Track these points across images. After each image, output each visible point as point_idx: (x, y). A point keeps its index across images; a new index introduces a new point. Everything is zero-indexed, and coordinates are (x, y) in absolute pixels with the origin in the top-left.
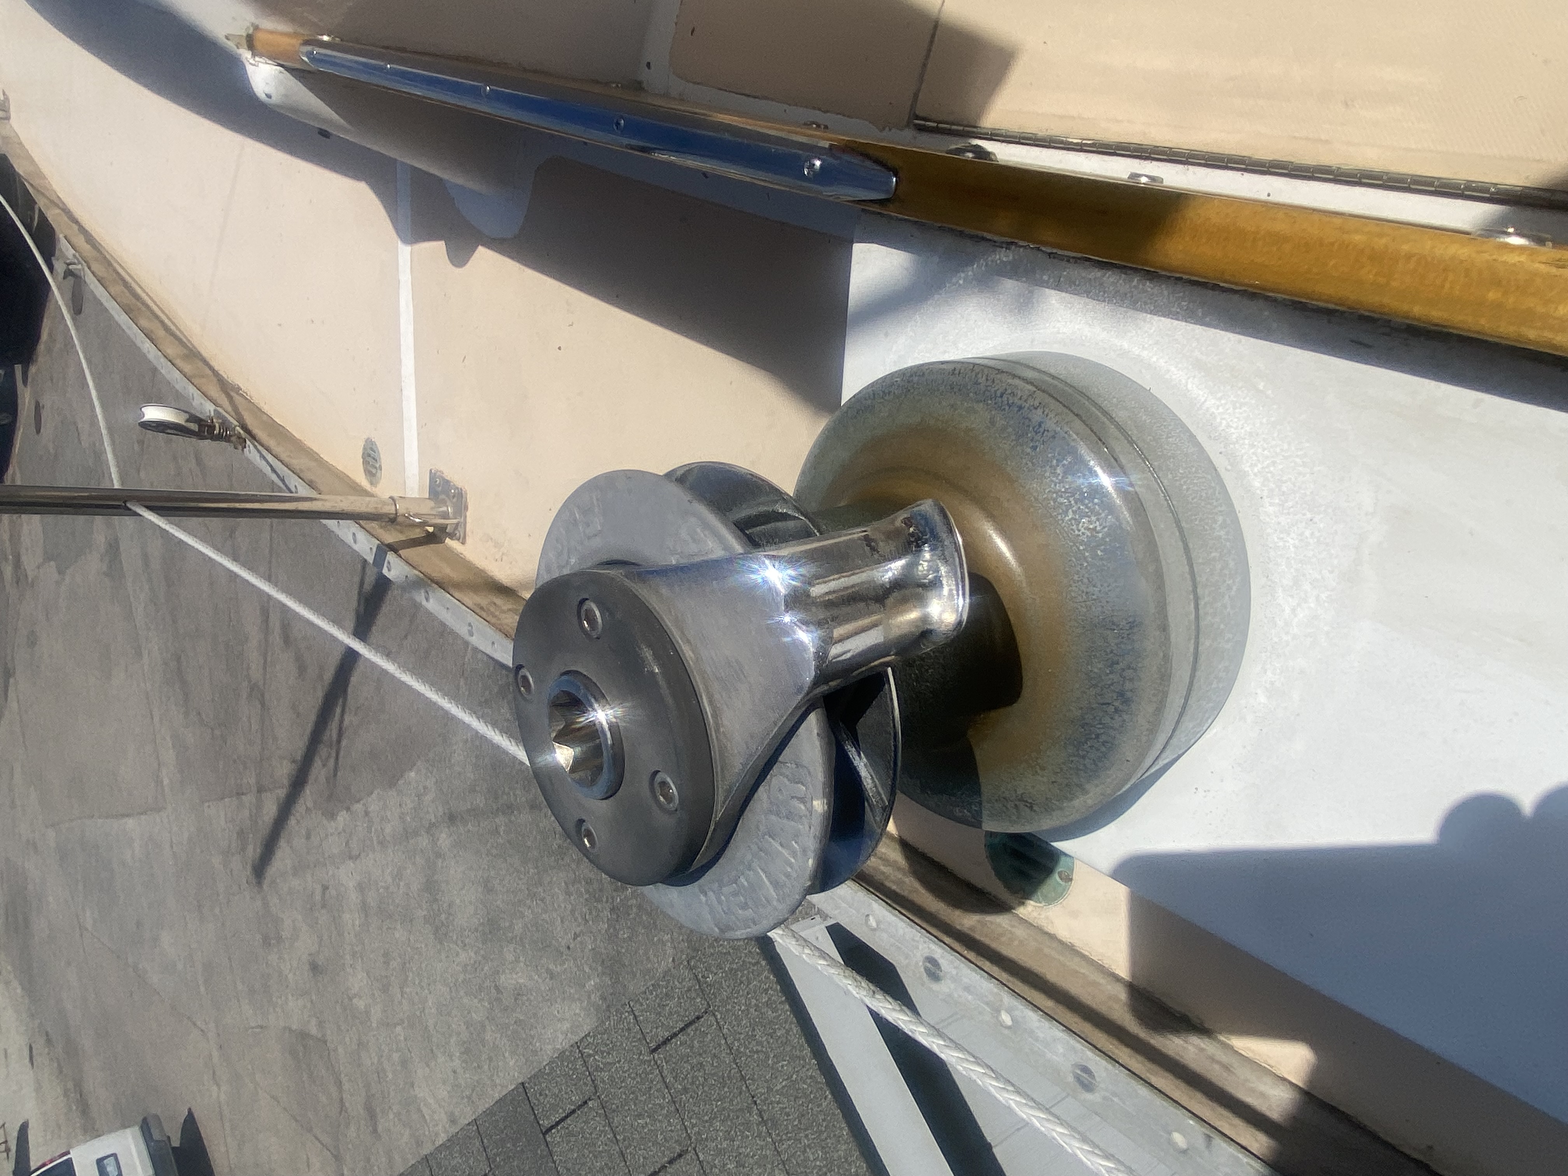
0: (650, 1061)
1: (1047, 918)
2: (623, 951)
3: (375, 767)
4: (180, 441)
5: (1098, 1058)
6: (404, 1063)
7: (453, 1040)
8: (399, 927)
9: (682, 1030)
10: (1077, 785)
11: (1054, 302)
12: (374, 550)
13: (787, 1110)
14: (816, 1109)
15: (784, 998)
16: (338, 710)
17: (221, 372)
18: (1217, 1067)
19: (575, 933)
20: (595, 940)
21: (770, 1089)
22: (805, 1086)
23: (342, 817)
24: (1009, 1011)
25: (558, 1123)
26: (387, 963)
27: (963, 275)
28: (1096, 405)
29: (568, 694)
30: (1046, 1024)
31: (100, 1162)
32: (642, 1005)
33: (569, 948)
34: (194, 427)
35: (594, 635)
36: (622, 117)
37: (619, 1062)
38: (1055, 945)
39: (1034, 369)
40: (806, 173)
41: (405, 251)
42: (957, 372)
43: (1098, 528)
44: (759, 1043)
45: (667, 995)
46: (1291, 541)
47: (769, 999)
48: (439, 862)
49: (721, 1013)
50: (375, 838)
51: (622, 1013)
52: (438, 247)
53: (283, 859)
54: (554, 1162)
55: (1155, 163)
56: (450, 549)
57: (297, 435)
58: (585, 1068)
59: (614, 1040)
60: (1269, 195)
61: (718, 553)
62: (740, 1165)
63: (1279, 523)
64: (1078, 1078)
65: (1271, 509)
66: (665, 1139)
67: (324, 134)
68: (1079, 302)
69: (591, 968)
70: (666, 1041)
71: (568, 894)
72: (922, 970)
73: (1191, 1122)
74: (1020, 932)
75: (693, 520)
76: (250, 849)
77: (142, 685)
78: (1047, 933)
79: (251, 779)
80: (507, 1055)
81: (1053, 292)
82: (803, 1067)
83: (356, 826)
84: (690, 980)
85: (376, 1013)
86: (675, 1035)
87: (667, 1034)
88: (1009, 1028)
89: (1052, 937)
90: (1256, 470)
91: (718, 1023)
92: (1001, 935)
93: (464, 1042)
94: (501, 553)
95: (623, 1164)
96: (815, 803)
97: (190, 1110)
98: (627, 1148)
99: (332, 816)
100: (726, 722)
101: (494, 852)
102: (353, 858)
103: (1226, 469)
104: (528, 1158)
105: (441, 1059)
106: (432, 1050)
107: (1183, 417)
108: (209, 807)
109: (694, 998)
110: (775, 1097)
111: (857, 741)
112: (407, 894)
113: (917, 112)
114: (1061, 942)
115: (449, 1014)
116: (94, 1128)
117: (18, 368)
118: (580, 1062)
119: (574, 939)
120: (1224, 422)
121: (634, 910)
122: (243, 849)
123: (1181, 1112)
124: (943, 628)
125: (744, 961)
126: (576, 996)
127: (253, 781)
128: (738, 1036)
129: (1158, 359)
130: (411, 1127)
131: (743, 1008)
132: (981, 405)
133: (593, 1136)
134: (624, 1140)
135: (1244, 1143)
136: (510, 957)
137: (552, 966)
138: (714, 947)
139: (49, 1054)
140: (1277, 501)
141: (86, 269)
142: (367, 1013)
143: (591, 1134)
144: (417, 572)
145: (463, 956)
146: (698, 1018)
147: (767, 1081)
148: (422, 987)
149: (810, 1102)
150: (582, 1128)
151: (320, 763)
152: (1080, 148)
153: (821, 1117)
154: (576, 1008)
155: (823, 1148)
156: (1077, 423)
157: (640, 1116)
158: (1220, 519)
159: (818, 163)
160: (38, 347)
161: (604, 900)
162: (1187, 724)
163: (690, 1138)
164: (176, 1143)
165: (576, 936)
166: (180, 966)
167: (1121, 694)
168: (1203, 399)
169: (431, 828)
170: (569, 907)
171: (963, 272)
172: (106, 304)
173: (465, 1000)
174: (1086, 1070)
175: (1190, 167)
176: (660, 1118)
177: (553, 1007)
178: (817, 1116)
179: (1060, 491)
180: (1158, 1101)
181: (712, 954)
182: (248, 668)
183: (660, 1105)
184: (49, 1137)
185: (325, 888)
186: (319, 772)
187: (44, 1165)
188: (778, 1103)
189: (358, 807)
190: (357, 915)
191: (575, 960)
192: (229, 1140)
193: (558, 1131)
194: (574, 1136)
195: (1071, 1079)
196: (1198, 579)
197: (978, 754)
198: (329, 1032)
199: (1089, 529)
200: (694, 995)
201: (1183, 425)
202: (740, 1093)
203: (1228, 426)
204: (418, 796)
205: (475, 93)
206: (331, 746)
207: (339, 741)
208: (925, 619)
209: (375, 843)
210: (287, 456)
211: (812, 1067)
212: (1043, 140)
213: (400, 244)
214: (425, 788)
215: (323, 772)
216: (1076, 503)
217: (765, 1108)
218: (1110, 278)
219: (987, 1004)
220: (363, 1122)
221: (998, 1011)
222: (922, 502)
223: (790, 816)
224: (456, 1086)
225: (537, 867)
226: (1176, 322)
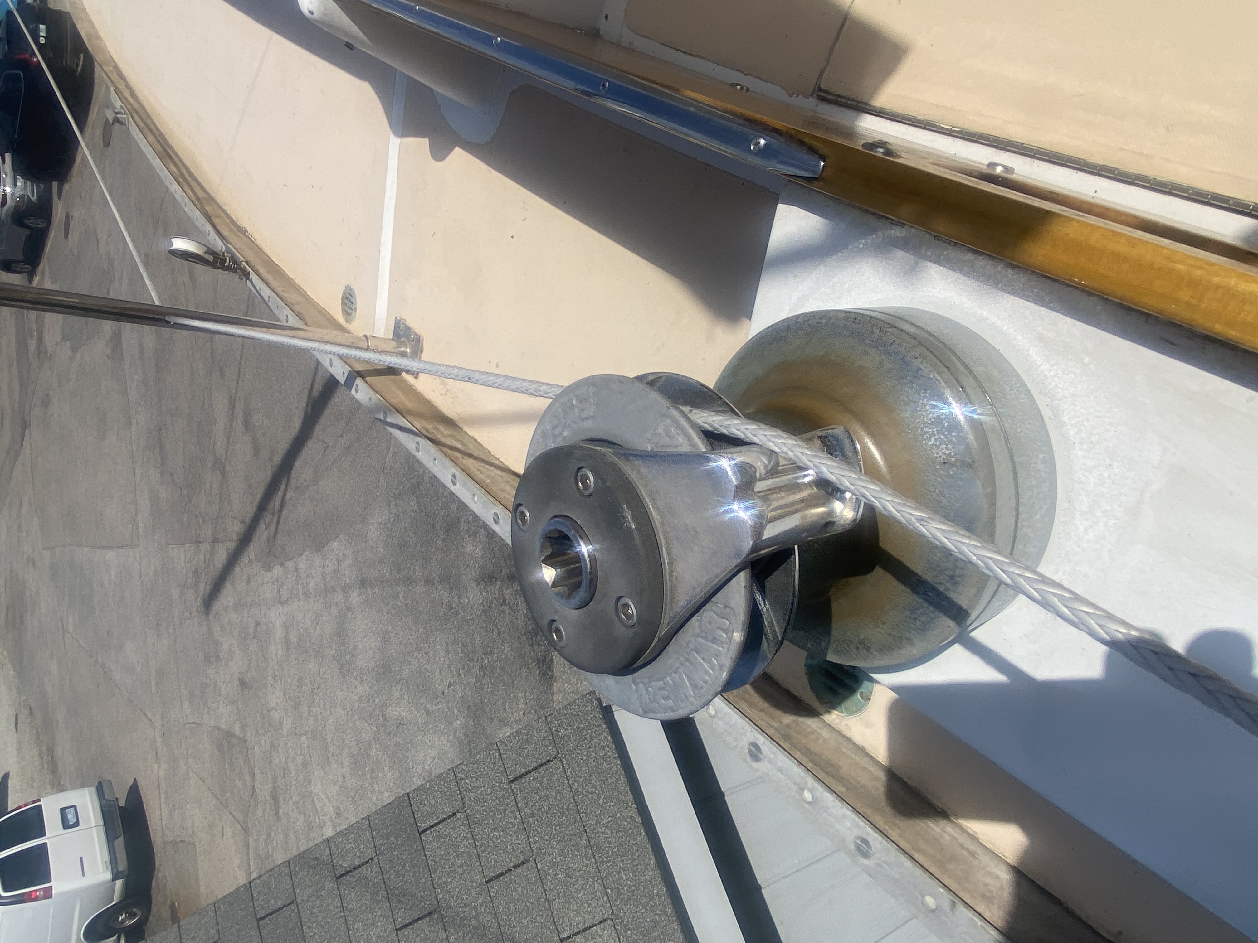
0: (507, 789)
1: (846, 725)
2: (486, 700)
3: (307, 534)
4: (200, 269)
5: (875, 834)
6: (305, 765)
7: (346, 751)
8: (312, 660)
9: (536, 769)
10: (908, 639)
11: (933, 273)
12: (346, 375)
13: (610, 839)
14: (632, 842)
15: (617, 755)
16: (283, 487)
17: (233, 216)
18: (965, 852)
19: (450, 683)
20: (465, 689)
21: (598, 822)
22: (626, 824)
23: (277, 570)
24: (811, 791)
25: (432, 827)
26: (300, 687)
27: (863, 241)
28: (959, 359)
29: (559, 531)
30: (838, 804)
31: (63, 810)
32: (506, 745)
33: (443, 693)
34: (211, 258)
35: (587, 493)
36: (607, 81)
37: (484, 786)
38: (851, 746)
39: (912, 324)
40: (752, 148)
41: (395, 142)
42: (857, 321)
43: (953, 454)
44: (594, 786)
45: (527, 740)
46: (1092, 479)
47: (606, 754)
48: (349, 614)
49: (567, 760)
50: (300, 589)
51: (490, 750)
52: (424, 143)
53: (227, 598)
54: (425, 856)
55: (1007, 153)
56: (405, 382)
57: (290, 275)
58: (457, 788)
59: (482, 770)
60: (1096, 192)
61: (685, 448)
62: (568, 875)
63: (1085, 464)
64: (858, 848)
65: (1080, 453)
66: (513, 848)
67: (349, 46)
68: (952, 275)
69: (459, 711)
70: (522, 776)
71: (448, 652)
72: (747, 751)
73: (941, 890)
74: (825, 733)
75: (669, 421)
76: (202, 586)
77: (130, 448)
78: (845, 737)
79: (207, 532)
80: (386, 769)
81: (933, 265)
82: (626, 808)
83: (287, 578)
84: (546, 731)
85: (287, 725)
86: (530, 772)
87: (523, 770)
88: (809, 803)
89: (849, 740)
90: (1073, 422)
91: (563, 767)
92: (811, 733)
93: (354, 755)
94: (446, 390)
95: (478, 863)
96: (735, 634)
97: (135, 779)
98: (483, 852)
99: (269, 568)
100: (679, 569)
101: (394, 612)
102: (281, 603)
103: (1050, 418)
104: (406, 850)
105: (334, 766)
106: (328, 758)
107: (1022, 375)
108: (173, 548)
109: (547, 746)
110: (601, 828)
111: (764, 593)
112: (322, 636)
113: (822, 86)
114: (855, 744)
115: (344, 732)
116: (59, 784)
117: (55, 184)
118: (454, 783)
119: (449, 687)
120: (1053, 383)
121: (498, 670)
122: (197, 585)
123: (934, 883)
124: (842, 522)
125: (589, 723)
126: (445, 731)
127: (209, 533)
128: (578, 779)
129: (1008, 328)
130: (305, 814)
131: (585, 758)
132: (873, 350)
133: (458, 840)
134: (481, 846)
135: (979, 910)
136: (397, 694)
137: (429, 706)
138: (567, 709)
139: (30, 723)
140: (1085, 447)
141: (130, 118)
142: (281, 723)
143: (456, 838)
144: (379, 397)
145: (360, 688)
146: (549, 761)
147: (596, 816)
148: (325, 709)
149: (627, 836)
150: (450, 833)
151: (263, 526)
152: (949, 133)
153: (635, 848)
154: (444, 740)
155: (634, 872)
156: (947, 374)
157: (495, 829)
158: (1041, 456)
159: (762, 142)
160: (73, 169)
161: (475, 660)
162: (996, 603)
163: (532, 851)
164: (122, 803)
165: (450, 685)
166: (138, 669)
167: (952, 577)
168: (1040, 363)
169: (345, 589)
170: (447, 662)
171: (864, 239)
172: (144, 149)
173: (358, 723)
174: (865, 841)
175: (1035, 160)
176: (511, 833)
177: (426, 737)
178: (632, 847)
179: (927, 422)
180: (919, 872)
181: (565, 714)
182: (215, 444)
183: (512, 823)
184: (25, 787)
185: (258, 624)
186: (262, 533)
187: (20, 807)
188: (603, 833)
189: (290, 564)
190: (280, 647)
191: (448, 702)
192: (163, 806)
193: (431, 832)
194: (442, 837)
195: (852, 847)
196: (1021, 500)
197: (835, 606)
198: (249, 734)
199: (945, 454)
200: (547, 743)
201: (1021, 381)
202: (575, 822)
203: (1056, 386)
204: (338, 561)
205: (487, 41)
206: (273, 514)
207: (280, 511)
208: (831, 513)
209: (301, 593)
210: (282, 290)
211: (632, 811)
212: (920, 122)
213: (392, 136)
214: (344, 555)
215: (266, 533)
216: (938, 433)
217: (592, 836)
218: (981, 262)
219: (795, 783)
220: (268, 806)
221: (803, 790)
222: (834, 426)
223: (714, 640)
224: (344, 787)
225: (425, 628)
226: (1027, 303)
